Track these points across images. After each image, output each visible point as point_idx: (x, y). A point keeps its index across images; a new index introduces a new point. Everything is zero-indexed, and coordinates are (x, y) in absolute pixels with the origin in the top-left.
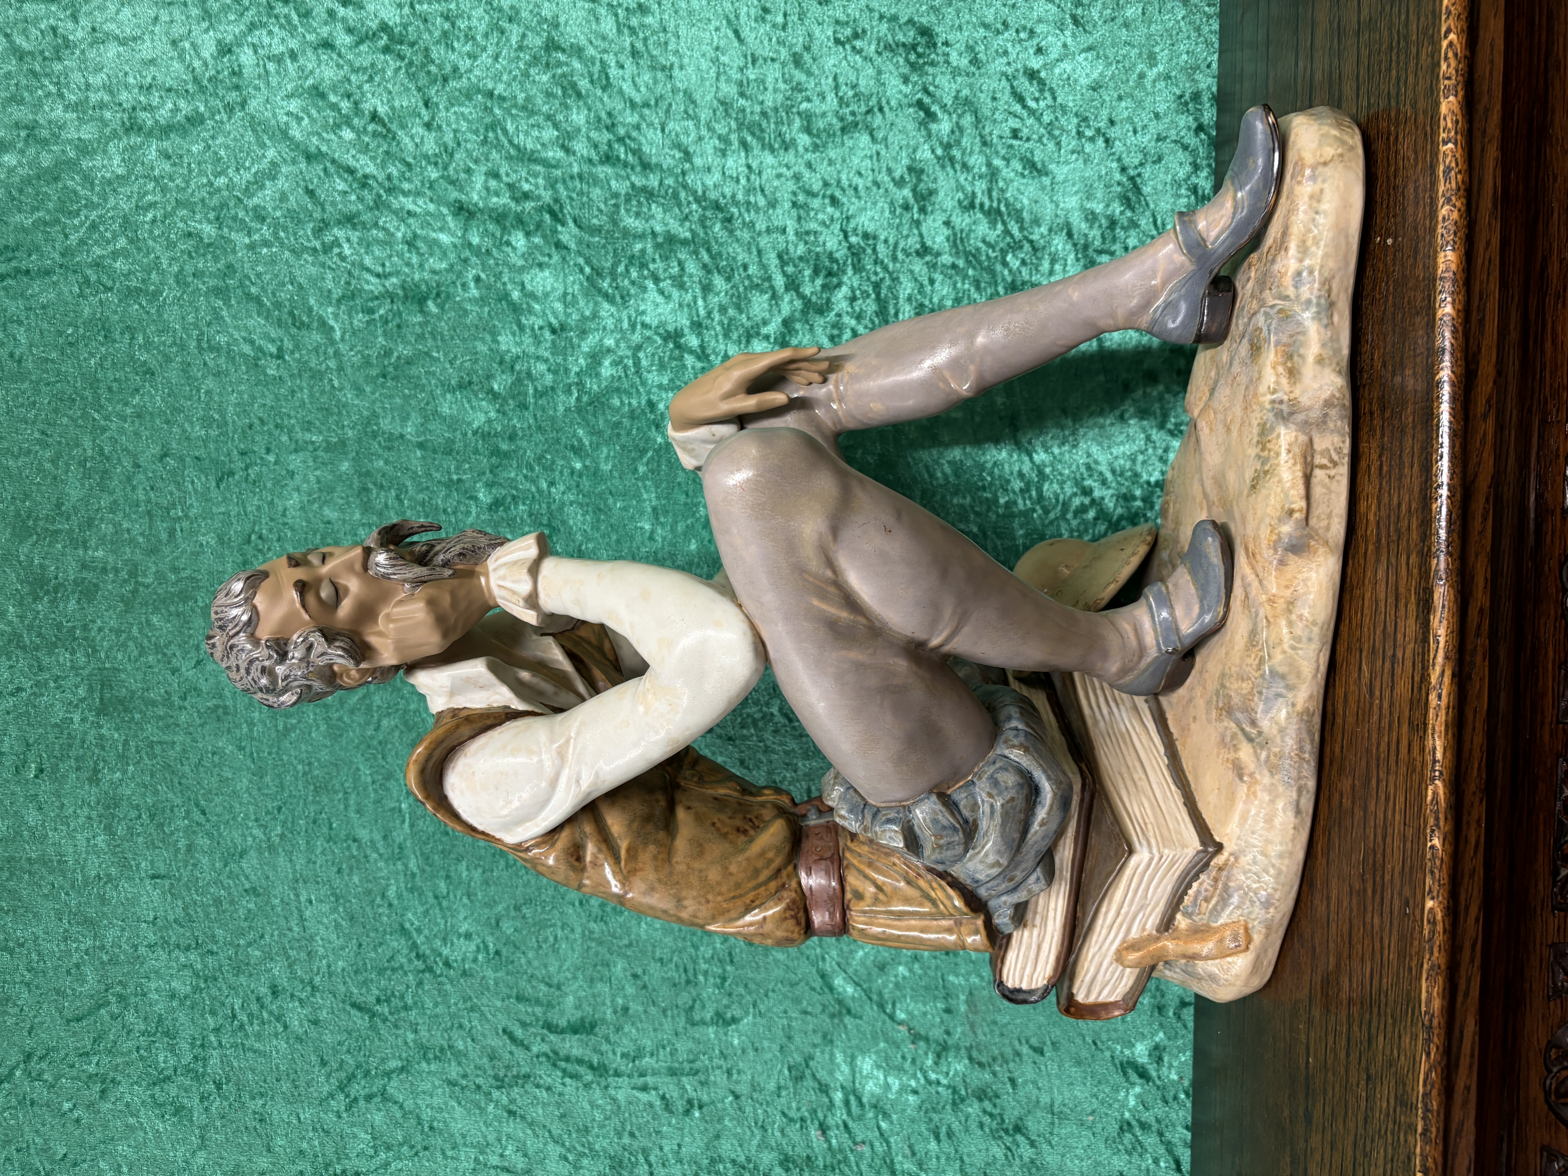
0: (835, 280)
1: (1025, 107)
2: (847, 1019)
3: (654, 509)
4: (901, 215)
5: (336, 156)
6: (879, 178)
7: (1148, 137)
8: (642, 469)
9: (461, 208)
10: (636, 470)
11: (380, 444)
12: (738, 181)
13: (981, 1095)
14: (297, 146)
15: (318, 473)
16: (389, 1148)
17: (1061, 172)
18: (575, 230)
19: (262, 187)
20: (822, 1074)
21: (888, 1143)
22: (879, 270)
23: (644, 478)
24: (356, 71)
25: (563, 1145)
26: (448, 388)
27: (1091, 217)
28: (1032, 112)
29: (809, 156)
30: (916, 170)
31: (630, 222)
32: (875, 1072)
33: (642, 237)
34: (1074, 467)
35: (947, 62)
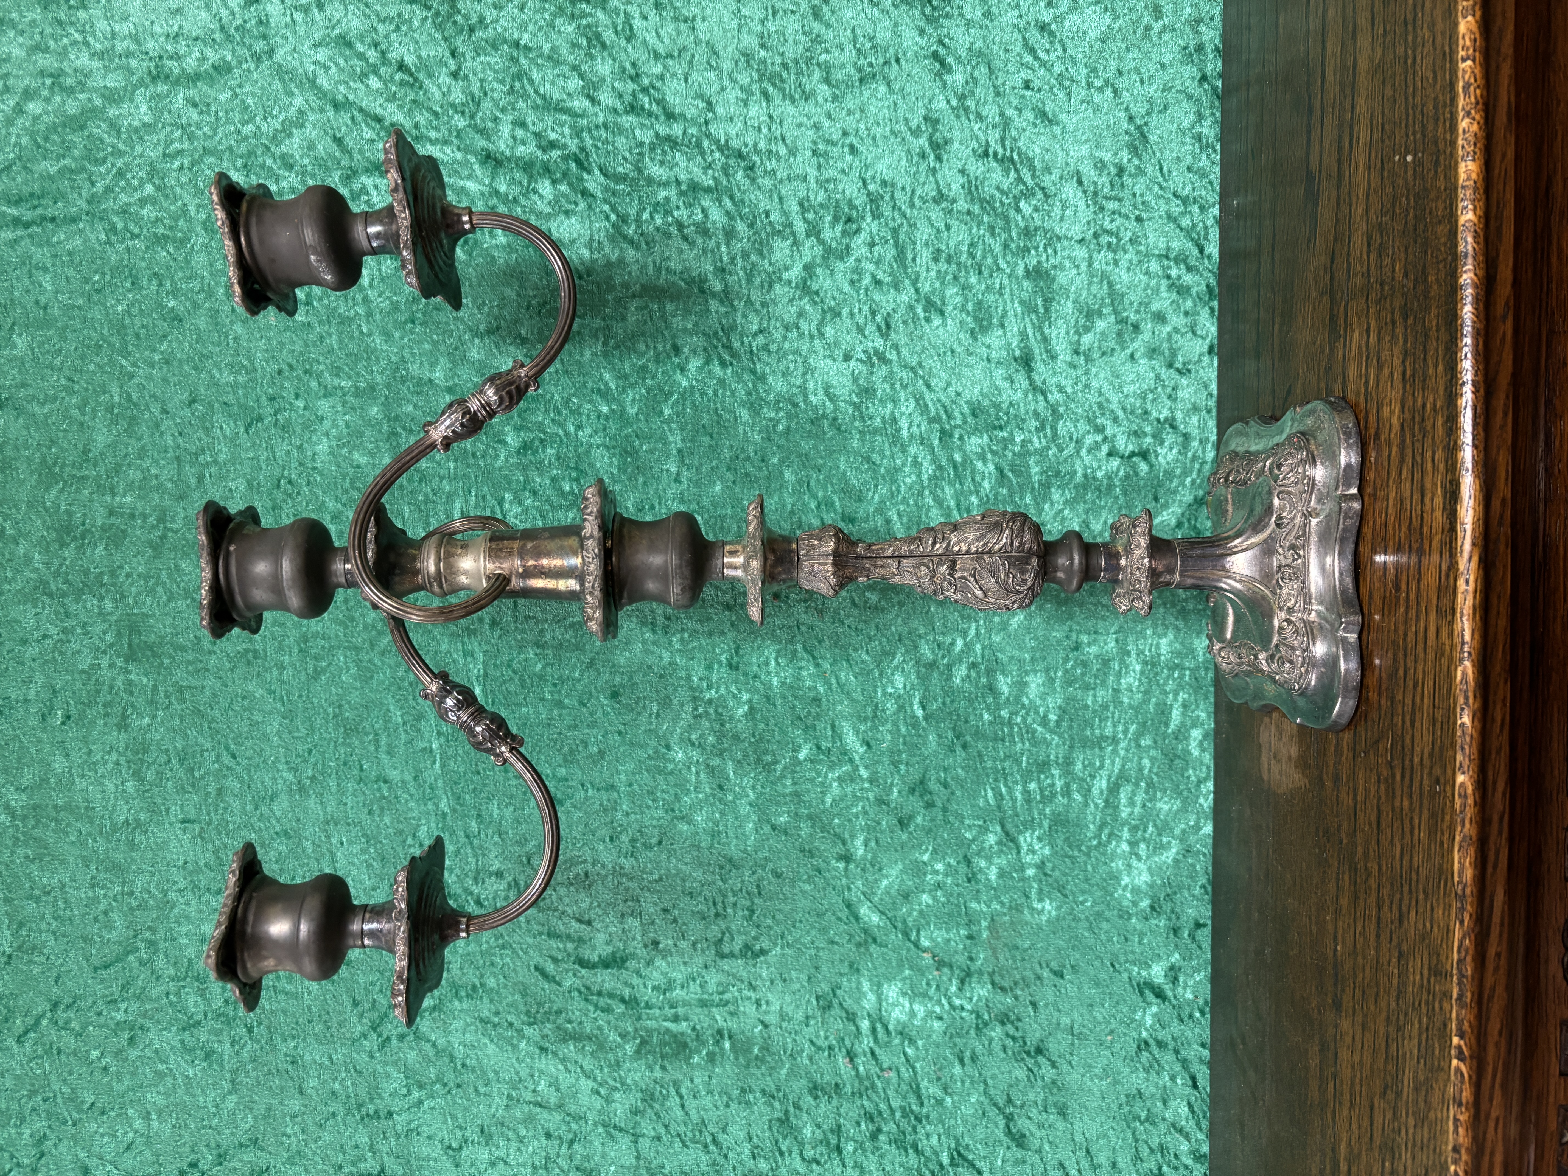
0: (854, 226)
1: (1036, 58)
2: (873, 948)
3: (680, 451)
4: (918, 164)
5: (364, 104)
6: (896, 128)
7: (1154, 87)
8: (667, 412)
9: (488, 157)
10: (662, 412)
11: (409, 388)
12: (760, 130)
13: (1004, 1019)
14: (325, 94)
15: (347, 417)
16: (421, 1087)
17: (1071, 121)
18: (602, 179)
19: (290, 135)
20: (848, 1003)
21: (913, 1068)
22: (897, 216)
23: (668, 422)
24: (383, 21)
25: (595, 1080)
26: (476, 334)
27: (1100, 166)
28: (1043, 64)
29: (828, 106)
30: (932, 121)
31: (654, 170)
32: (901, 1000)
33: (666, 184)
34: (1087, 406)
35: (961, 15)
